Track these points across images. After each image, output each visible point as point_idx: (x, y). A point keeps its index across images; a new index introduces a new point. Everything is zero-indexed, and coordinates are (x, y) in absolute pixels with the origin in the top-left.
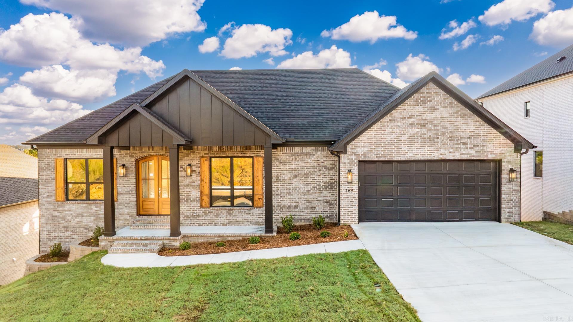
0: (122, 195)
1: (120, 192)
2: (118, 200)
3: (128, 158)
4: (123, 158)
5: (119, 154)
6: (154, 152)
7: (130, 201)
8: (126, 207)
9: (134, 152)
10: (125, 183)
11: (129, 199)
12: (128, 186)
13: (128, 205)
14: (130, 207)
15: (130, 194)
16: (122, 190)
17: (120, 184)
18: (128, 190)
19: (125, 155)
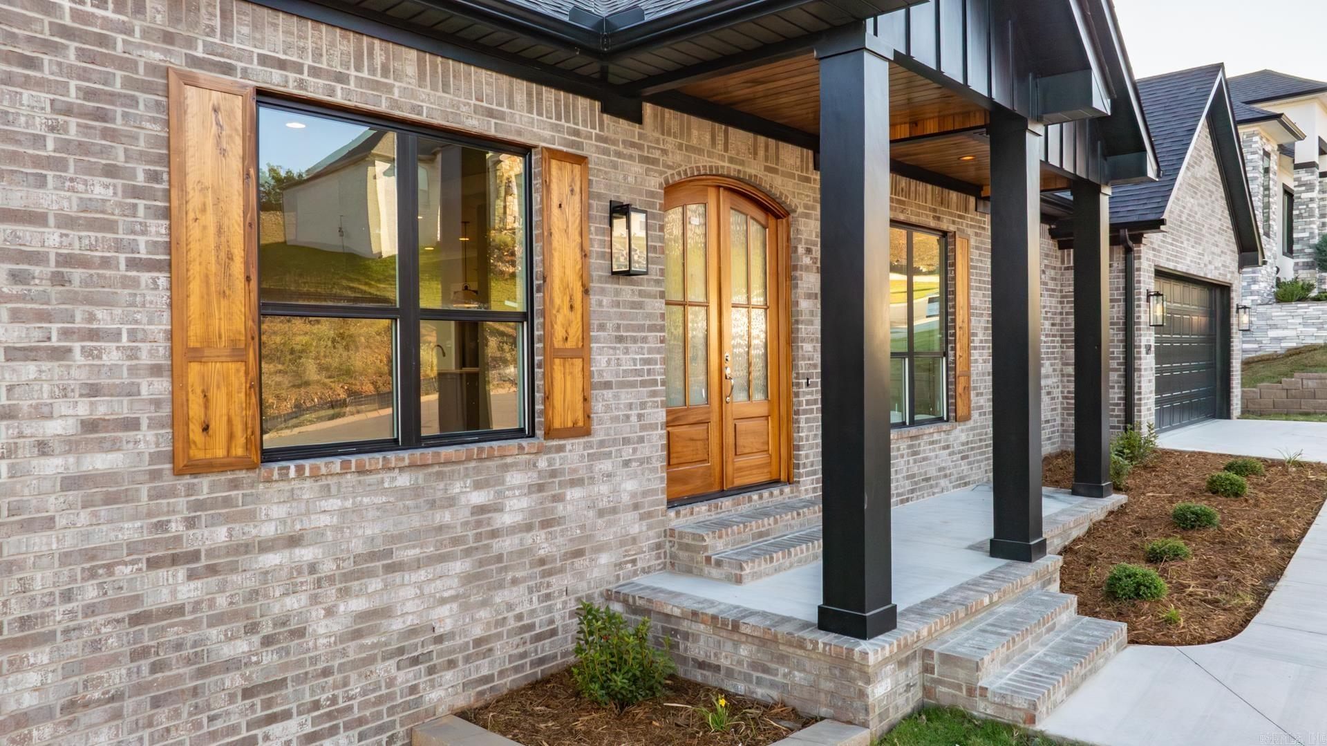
0: (608, 394)
1: (600, 373)
2: (595, 427)
3: (637, 168)
4: (615, 166)
5: (599, 138)
6: (731, 160)
7: (643, 428)
8: (626, 463)
9: (657, 141)
10: (622, 316)
11: (640, 417)
12: (635, 340)
13: (635, 450)
14: (641, 462)
15: (644, 384)
16: (609, 362)
17: (602, 327)
18: (634, 360)
19: (621, 148)
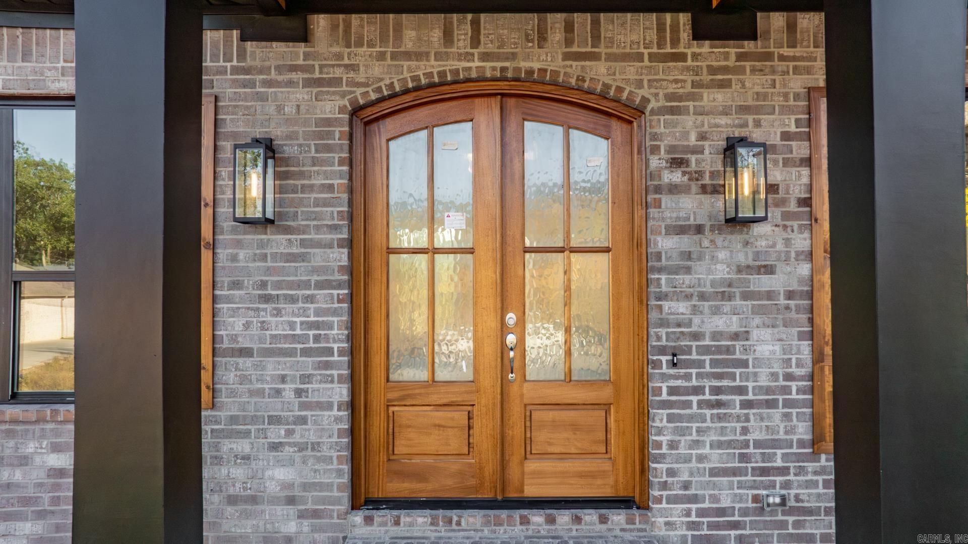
0: (245, 363)
1: (234, 338)
2: (222, 399)
3: (301, 94)
4: (262, 98)
5: (236, 70)
6: (485, 57)
7: (304, 406)
8: (275, 447)
9: (339, 56)
10: (269, 271)
11: (299, 393)
12: (293, 300)
13: (289, 433)
14: (302, 448)
15: (306, 352)
16: (247, 325)
17: (236, 285)
18: (292, 325)
19: (273, 75)
